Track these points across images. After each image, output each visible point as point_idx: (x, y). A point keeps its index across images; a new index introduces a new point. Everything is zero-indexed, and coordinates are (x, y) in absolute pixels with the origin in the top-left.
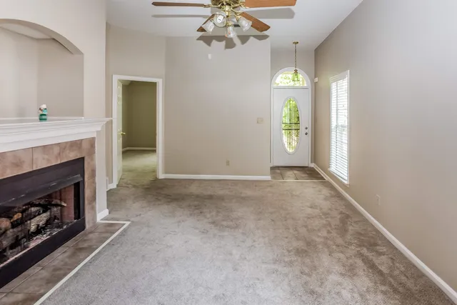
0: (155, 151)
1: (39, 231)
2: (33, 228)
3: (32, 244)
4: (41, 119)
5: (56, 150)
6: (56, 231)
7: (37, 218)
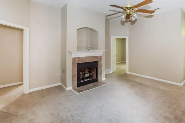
0: (126, 63)
1: (87, 78)
2: (86, 76)
3: (86, 80)
4: (88, 50)
5: (91, 58)
6: (91, 79)
7: (87, 74)
